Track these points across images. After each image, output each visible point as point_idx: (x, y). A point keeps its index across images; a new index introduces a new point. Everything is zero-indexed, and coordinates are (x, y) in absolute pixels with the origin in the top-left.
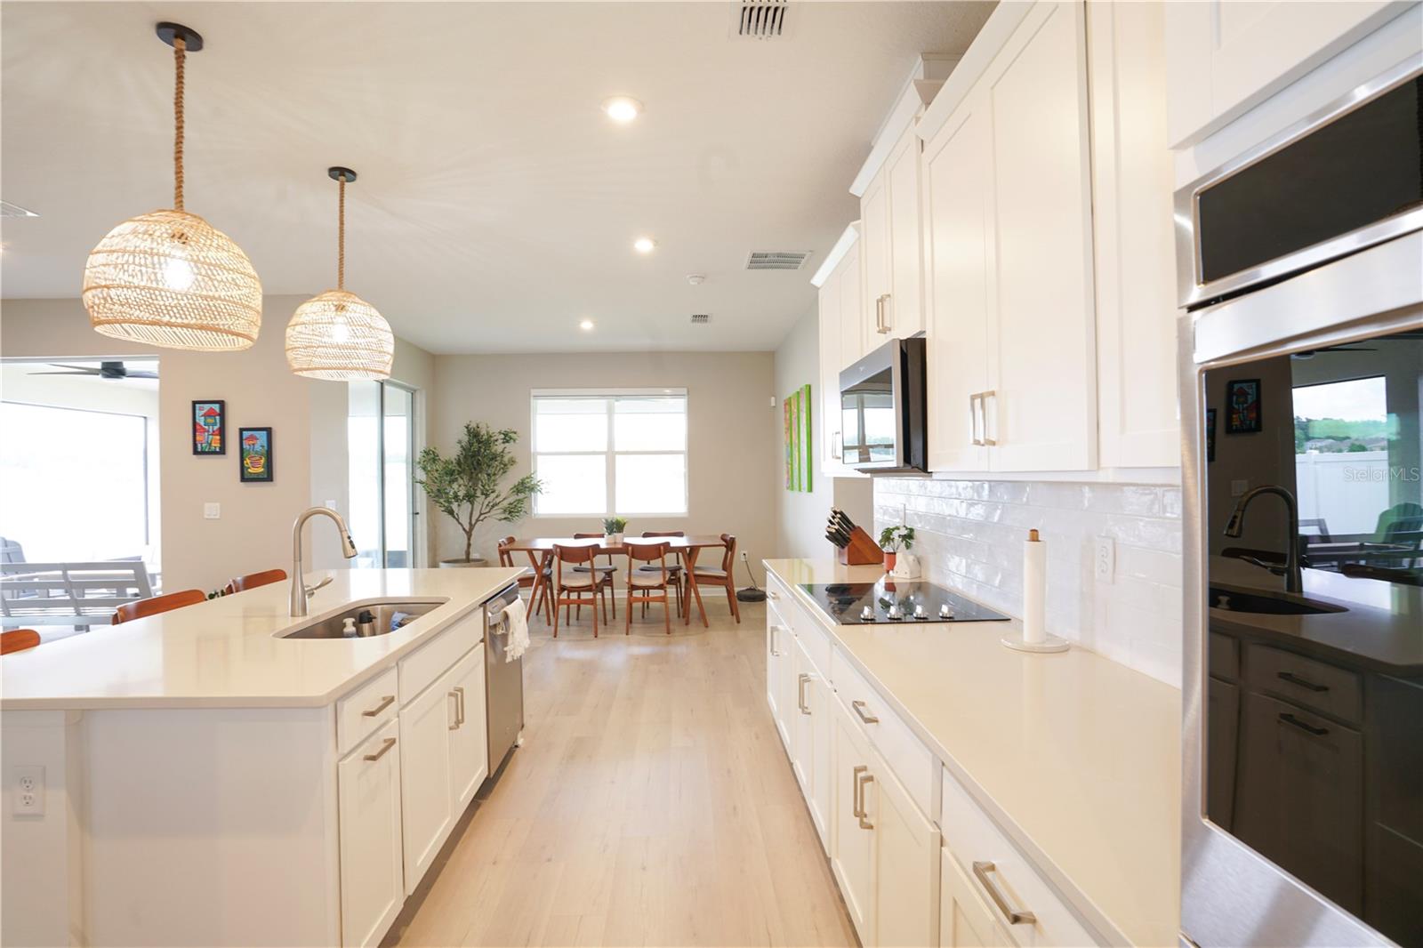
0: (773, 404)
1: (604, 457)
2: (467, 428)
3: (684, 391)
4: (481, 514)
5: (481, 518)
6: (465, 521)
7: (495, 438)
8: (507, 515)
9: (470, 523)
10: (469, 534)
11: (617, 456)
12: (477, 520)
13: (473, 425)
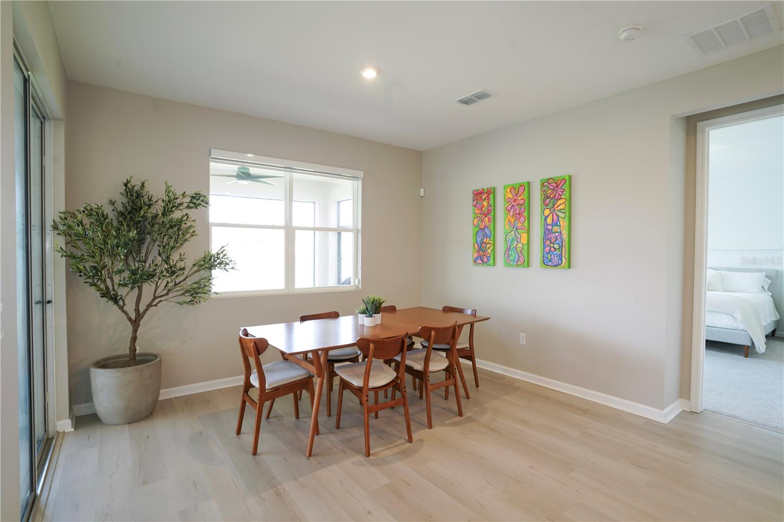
0: (422, 194)
1: (282, 232)
2: (126, 185)
3: (361, 174)
4: (155, 298)
5: (155, 303)
6: (130, 308)
7: (178, 201)
8: (189, 299)
9: (137, 310)
10: (135, 323)
11: (296, 231)
12: (150, 306)
13: (136, 183)
